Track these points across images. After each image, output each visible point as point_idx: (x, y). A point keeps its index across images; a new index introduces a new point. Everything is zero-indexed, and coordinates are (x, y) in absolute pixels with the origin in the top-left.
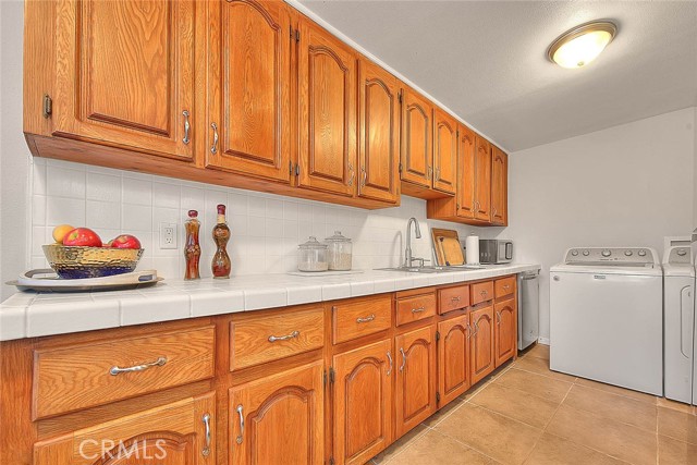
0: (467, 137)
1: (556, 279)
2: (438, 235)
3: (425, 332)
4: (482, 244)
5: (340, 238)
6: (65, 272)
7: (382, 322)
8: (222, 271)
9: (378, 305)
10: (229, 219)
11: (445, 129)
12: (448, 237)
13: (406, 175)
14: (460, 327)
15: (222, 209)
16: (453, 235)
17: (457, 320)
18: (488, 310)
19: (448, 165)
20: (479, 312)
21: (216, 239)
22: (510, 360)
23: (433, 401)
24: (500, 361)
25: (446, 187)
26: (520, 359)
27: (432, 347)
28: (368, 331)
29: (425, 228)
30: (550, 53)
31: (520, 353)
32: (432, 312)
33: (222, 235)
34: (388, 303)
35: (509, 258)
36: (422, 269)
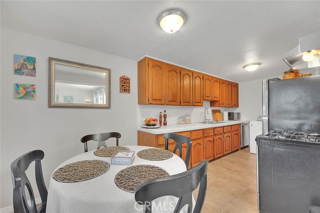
0: (223, 83)
1: (252, 125)
2: (214, 112)
3: (211, 139)
4: (229, 114)
5: (188, 115)
6: (147, 125)
7: (201, 136)
8: (165, 124)
9: (200, 131)
10: (166, 113)
11: (216, 82)
12: (217, 112)
13: (205, 98)
14: (220, 138)
15: (165, 111)
16: (219, 111)
17: (219, 136)
18: (229, 134)
19: (217, 92)
20: (226, 135)
21: (164, 117)
22: (238, 150)
23: (213, 156)
24: (234, 150)
25: (216, 99)
26: (242, 150)
27: (213, 142)
28: (198, 137)
29: (210, 110)
30: (244, 67)
31: (242, 148)
32: (212, 134)
33: (165, 116)
34: (202, 131)
35: (238, 118)
36: (209, 123)
